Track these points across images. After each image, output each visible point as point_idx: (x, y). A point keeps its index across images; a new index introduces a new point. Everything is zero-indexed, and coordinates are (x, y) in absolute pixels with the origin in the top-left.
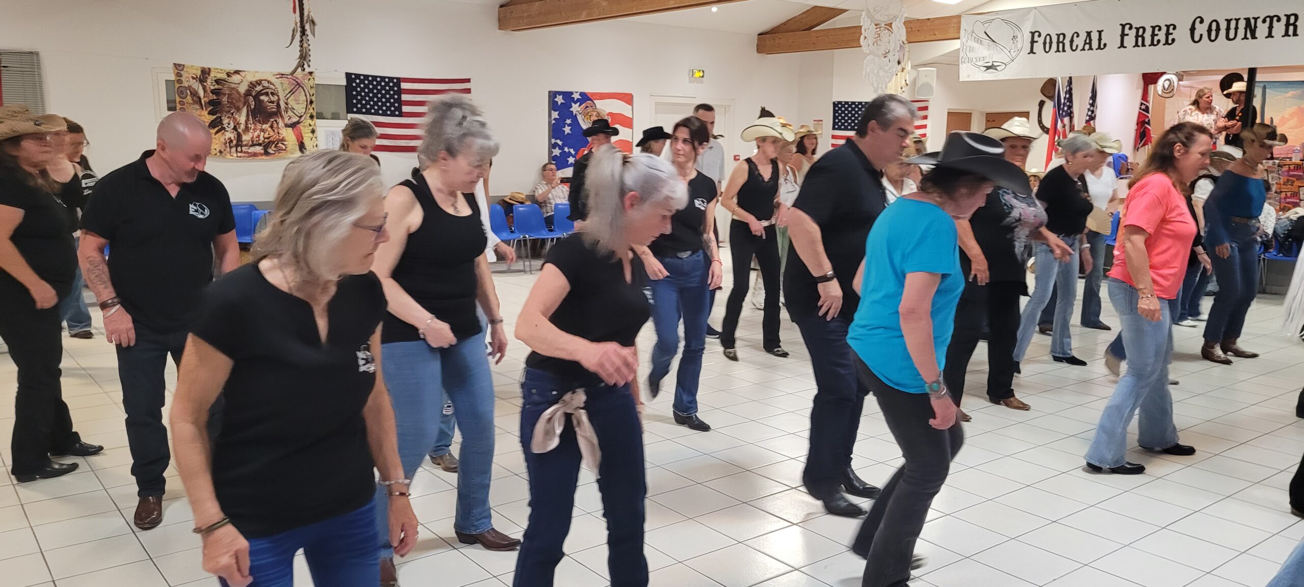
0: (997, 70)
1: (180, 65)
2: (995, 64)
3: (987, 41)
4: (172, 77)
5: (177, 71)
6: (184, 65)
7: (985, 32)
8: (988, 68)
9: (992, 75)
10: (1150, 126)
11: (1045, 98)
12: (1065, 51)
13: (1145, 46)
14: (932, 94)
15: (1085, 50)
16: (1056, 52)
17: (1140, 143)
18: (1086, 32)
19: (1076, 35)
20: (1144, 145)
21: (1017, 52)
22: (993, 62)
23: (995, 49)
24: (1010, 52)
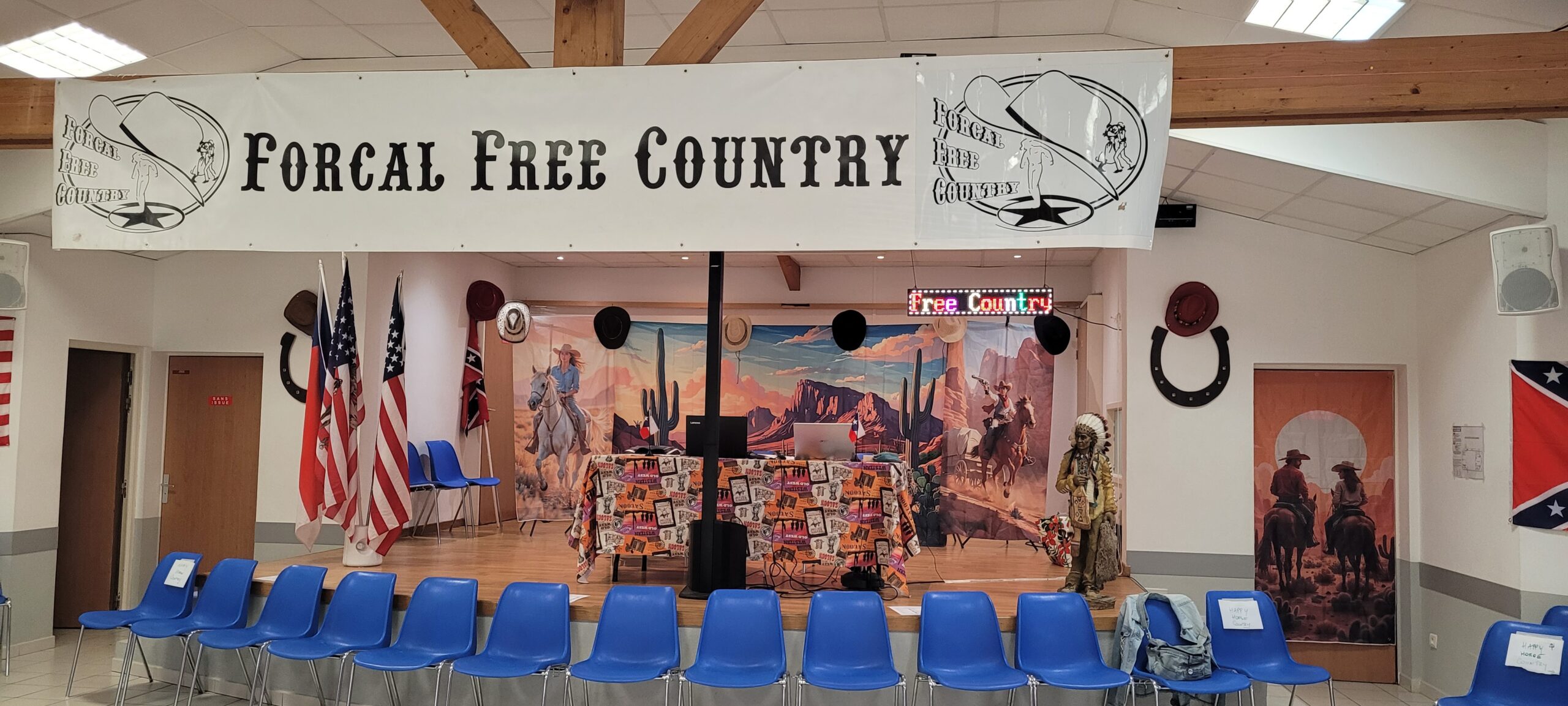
0: (161, 226)
2: (154, 210)
3: (126, 152)
7: (122, 126)
8: (133, 219)
9: (146, 238)
10: (484, 391)
11: (293, 330)
12: (341, 189)
13: (537, 188)
14: (22, 301)
15: (390, 189)
16: (315, 189)
17: (469, 422)
18: (392, 145)
19: (365, 150)
20: (476, 425)
21: (211, 183)
22: (146, 204)
23: (153, 173)
24: (193, 181)
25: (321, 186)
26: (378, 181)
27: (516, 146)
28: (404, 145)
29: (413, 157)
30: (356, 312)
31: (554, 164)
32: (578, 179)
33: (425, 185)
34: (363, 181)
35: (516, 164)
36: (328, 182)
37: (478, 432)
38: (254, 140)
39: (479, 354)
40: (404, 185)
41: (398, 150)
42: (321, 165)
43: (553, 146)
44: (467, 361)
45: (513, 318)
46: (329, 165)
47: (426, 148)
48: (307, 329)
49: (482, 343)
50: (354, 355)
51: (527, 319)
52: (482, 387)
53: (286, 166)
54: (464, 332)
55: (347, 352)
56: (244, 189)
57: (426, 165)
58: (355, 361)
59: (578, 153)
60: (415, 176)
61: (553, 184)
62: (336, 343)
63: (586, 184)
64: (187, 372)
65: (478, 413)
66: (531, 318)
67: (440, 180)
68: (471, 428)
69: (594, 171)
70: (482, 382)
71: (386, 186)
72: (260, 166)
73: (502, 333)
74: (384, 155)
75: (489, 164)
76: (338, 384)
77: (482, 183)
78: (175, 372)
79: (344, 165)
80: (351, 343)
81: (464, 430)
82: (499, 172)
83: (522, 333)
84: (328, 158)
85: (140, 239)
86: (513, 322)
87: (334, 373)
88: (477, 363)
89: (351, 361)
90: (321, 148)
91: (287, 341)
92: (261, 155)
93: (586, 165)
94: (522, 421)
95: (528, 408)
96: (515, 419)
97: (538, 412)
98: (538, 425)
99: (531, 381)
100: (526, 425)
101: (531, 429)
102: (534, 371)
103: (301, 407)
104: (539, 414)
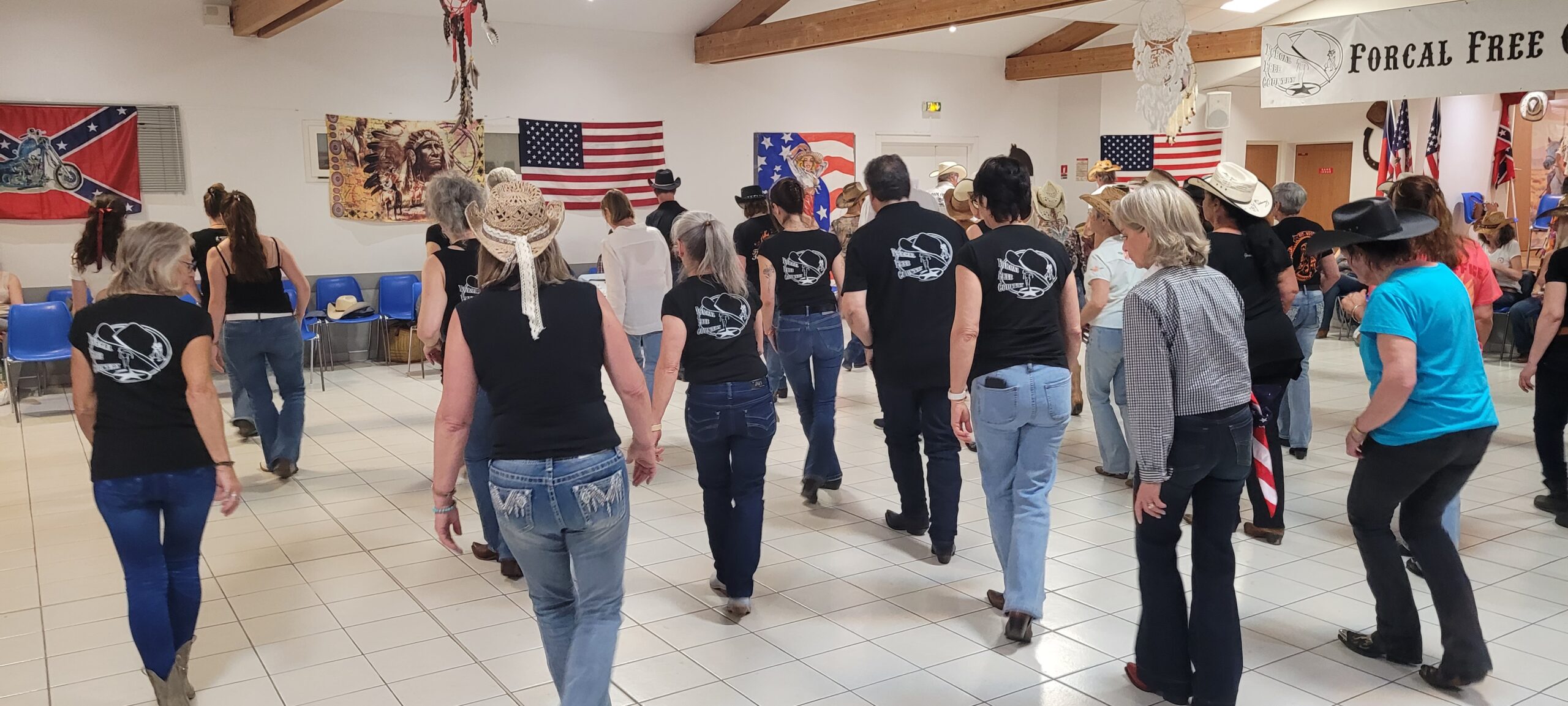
0: (1309, 93)
1: (333, 116)
2: (1306, 86)
3: (1295, 58)
4: (325, 131)
5: (329, 123)
6: (337, 116)
7: (1293, 47)
8: (1297, 91)
9: (1303, 100)
10: (1512, 156)
11: (1372, 126)
12: (1397, 68)
13: (1503, 59)
14: (1227, 124)
15: (1423, 66)
16: (1385, 69)
17: (1499, 179)
18: (1425, 44)
19: (1411, 47)
20: (1505, 181)
21: (1334, 70)
22: (1303, 83)
23: (1306, 68)
24: (1325, 70)
25: (1388, 67)
26: (1417, 62)
27: (1492, 39)
28: (1431, 43)
29: (1436, 49)
30: (1410, 117)
31: (1513, 46)
32: (1526, 52)
33: (1442, 63)
34: (1409, 64)
35: (1492, 48)
36: (1391, 66)
37: (1506, 186)
38: (1355, 48)
39: (1508, 130)
40: (1431, 64)
41: (1428, 46)
42: (1388, 57)
43: (1513, 36)
44: (1499, 135)
45: (1533, 104)
46: (1392, 57)
47: (1443, 44)
48: (1381, 125)
49: (1512, 121)
50: (1408, 143)
51: (1545, 103)
52: (1510, 153)
53: (1370, 59)
54: (1497, 115)
55: (1404, 141)
56: (1350, 72)
57: (1443, 52)
58: (1408, 146)
59: (1527, 38)
60: (1436, 58)
61: (1512, 57)
62: (1397, 135)
63: (1531, 55)
64: (1306, 154)
65: (1506, 173)
66: (1548, 103)
67: (1450, 59)
68: (1501, 183)
69: (1536, 48)
70: (1511, 150)
71: (1421, 65)
72: (1358, 60)
73: (1524, 115)
74: (1420, 49)
75: (1477, 49)
76: (1398, 160)
77: (1472, 59)
78: (1300, 155)
79: (1400, 57)
80: (1406, 136)
81: (1494, 185)
82: (1482, 52)
83: (1540, 114)
84: (1392, 53)
85: (1300, 101)
86: (1532, 107)
87: (1395, 154)
88: (1507, 136)
89: (1406, 146)
90: (1388, 49)
91: (1368, 133)
92: (1358, 55)
93: (1532, 44)
94: (1538, 178)
95: (1543, 168)
96: (1532, 177)
97: (1551, 170)
98: (1551, 180)
99: (1547, 148)
100: (1541, 180)
101: (1545, 183)
102: (1549, 140)
103: (1376, 173)
104: (1552, 172)
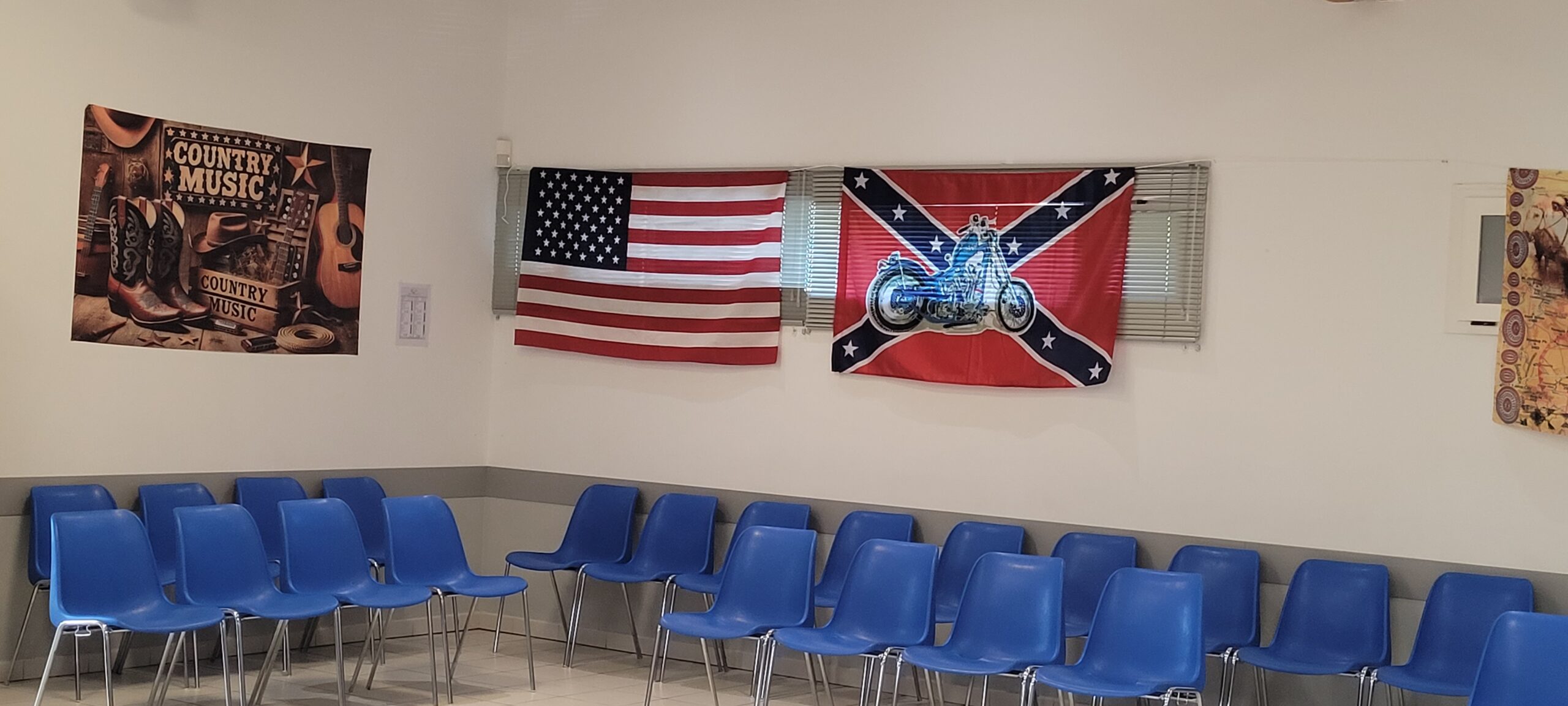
1: (1524, 173)
4: (1501, 208)
5: (1513, 189)
6: (1536, 172)
